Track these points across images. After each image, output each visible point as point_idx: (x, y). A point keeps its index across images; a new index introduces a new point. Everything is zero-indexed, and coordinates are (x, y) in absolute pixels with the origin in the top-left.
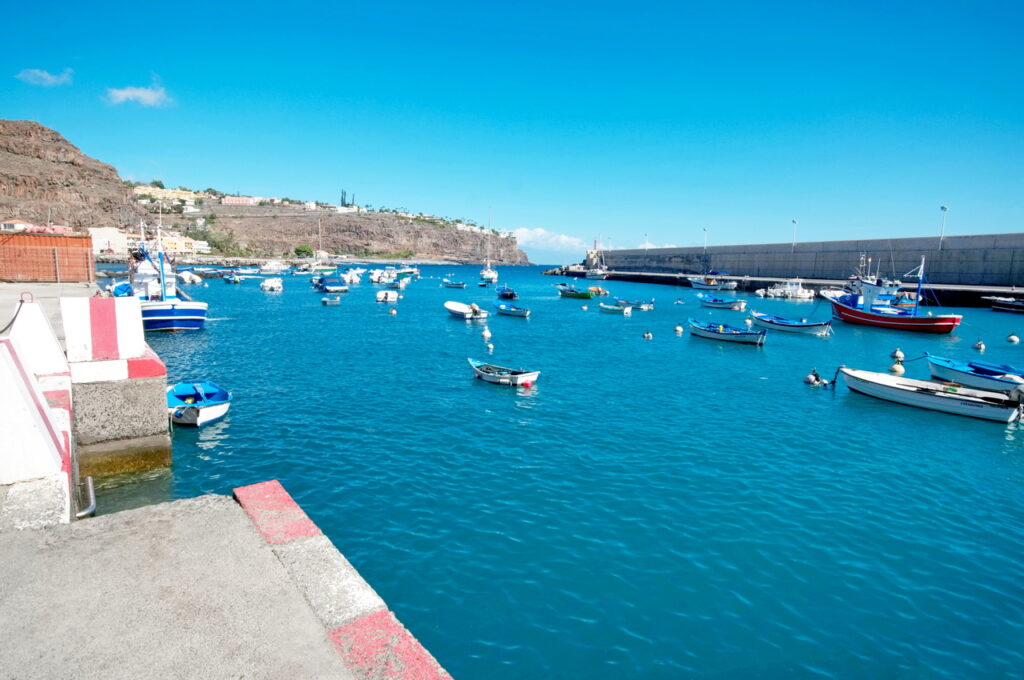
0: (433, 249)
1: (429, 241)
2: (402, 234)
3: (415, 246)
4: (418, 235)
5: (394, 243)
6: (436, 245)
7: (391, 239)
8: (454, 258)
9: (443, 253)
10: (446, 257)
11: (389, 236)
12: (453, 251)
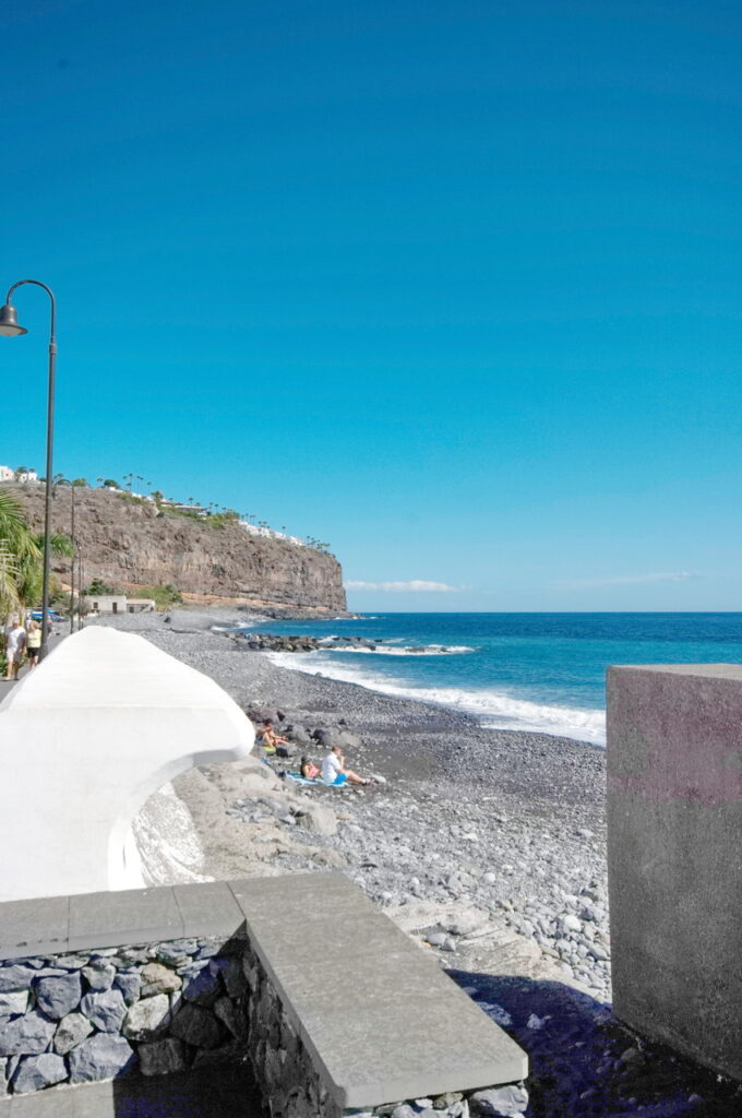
0: (213, 580)
1: (204, 560)
2: (147, 542)
3: (176, 573)
4: (181, 543)
5: (129, 565)
6: (219, 571)
7: (123, 555)
8: (257, 603)
9: (235, 592)
10: (241, 601)
11: (115, 545)
12: (256, 586)
